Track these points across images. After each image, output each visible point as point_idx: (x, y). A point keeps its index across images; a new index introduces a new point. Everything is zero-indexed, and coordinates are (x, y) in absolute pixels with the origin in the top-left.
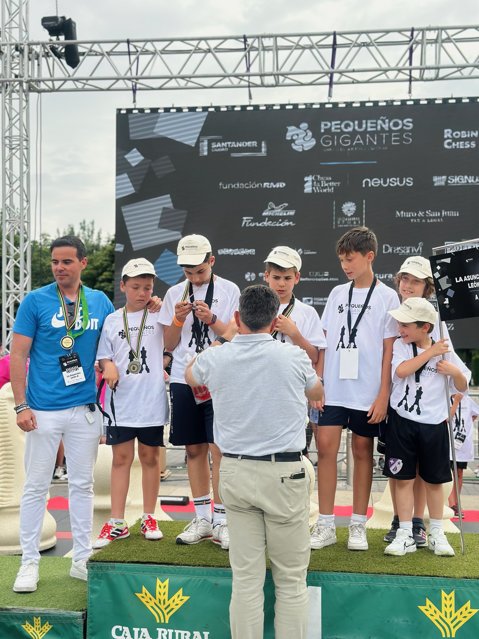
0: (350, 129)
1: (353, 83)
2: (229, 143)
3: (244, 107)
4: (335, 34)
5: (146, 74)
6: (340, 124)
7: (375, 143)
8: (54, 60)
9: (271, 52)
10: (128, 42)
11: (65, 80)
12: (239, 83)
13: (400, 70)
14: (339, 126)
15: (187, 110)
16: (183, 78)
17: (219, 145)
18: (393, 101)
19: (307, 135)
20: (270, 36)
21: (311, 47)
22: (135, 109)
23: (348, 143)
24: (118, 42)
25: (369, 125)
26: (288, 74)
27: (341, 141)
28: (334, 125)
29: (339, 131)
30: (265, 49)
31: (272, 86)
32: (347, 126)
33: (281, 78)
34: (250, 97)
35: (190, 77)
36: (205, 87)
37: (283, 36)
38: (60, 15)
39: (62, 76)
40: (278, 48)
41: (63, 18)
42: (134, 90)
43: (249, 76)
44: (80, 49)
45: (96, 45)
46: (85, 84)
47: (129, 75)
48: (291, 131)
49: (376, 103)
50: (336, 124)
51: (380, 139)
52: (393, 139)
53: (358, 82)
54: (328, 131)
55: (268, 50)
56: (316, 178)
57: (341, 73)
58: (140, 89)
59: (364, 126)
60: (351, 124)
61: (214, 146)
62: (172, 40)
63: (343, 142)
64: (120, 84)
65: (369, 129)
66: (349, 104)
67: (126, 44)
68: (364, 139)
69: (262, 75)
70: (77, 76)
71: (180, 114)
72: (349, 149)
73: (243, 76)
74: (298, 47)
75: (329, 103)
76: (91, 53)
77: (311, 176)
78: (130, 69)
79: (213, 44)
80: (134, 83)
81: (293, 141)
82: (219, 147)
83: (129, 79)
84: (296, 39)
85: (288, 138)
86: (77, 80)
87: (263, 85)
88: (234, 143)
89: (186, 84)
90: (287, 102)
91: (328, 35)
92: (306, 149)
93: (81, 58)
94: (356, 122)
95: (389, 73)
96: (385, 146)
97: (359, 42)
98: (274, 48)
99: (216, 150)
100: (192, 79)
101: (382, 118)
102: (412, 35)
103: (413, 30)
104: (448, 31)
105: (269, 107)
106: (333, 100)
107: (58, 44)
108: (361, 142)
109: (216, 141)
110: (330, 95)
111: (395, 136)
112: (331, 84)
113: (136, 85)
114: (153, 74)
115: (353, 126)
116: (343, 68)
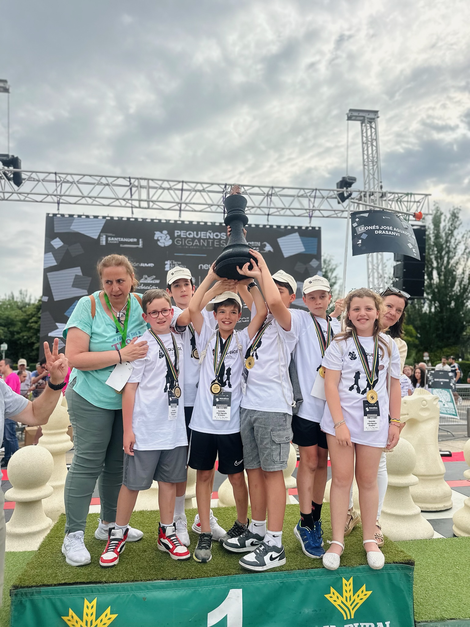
0: (191, 236)
1: (192, 211)
2: (119, 239)
3: (128, 219)
4: (183, 182)
5: (67, 193)
6: (186, 233)
7: (206, 245)
8: (5, 181)
9: (145, 189)
10: (56, 173)
11: (13, 193)
12: (126, 204)
13: (219, 206)
14: (185, 234)
15: (92, 217)
16: (90, 198)
17: (113, 239)
18: (215, 223)
19: (167, 237)
20: (145, 179)
21: (168, 189)
22: (58, 214)
23: (190, 244)
24: (50, 173)
25: (202, 235)
26: (155, 201)
27: (186, 242)
28: (183, 234)
29: (185, 236)
30: (141, 187)
31: (145, 208)
32: (190, 234)
33: (151, 204)
34: (133, 213)
35: (95, 198)
36: (104, 205)
37: (152, 180)
38: (11, 154)
39: (10, 190)
40: (150, 187)
41: (13, 156)
42: (58, 203)
43: (132, 200)
44: (23, 176)
45: (34, 174)
46: (26, 197)
47: (55, 193)
48: (157, 235)
49: (206, 223)
50: (184, 233)
51: (208, 243)
52: (215, 243)
53: (195, 211)
54: (179, 236)
55: (143, 188)
56: (172, 262)
57: (186, 204)
58: (62, 203)
59: (199, 235)
60: (192, 233)
61: (109, 239)
62: (84, 175)
63: (188, 243)
64: (49, 199)
65: (202, 237)
66: (191, 222)
67: (54, 175)
68: (200, 242)
69: (140, 201)
70: (20, 191)
71: (88, 220)
72: (191, 247)
73: (129, 200)
74: (161, 188)
75: (179, 221)
76: (30, 179)
77: (169, 261)
78: (56, 190)
79: (110, 180)
80: (58, 199)
81: (158, 240)
82: (112, 241)
83: (55, 196)
84: (160, 183)
85: (156, 238)
86: (20, 193)
87: (140, 207)
88: (122, 239)
89: (92, 202)
90: (154, 218)
91: (179, 182)
92: (166, 245)
93: (23, 181)
94: (195, 233)
95: (212, 207)
96: (211, 247)
97: (196, 188)
98: (147, 187)
99: (111, 242)
100: (97, 199)
101: (209, 231)
102: (225, 187)
103: (226, 185)
104: (245, 187)
105: (144, 220)
106: (182, 219)
107: (8, 171)
108: (198, 244)
109: (111, 237)
110: (180, 216)
111: (216, 242)
112: (180, 210)
113: (59, 200)
114: (72, 194)
115: (193, 234)
116: (187, 201)
